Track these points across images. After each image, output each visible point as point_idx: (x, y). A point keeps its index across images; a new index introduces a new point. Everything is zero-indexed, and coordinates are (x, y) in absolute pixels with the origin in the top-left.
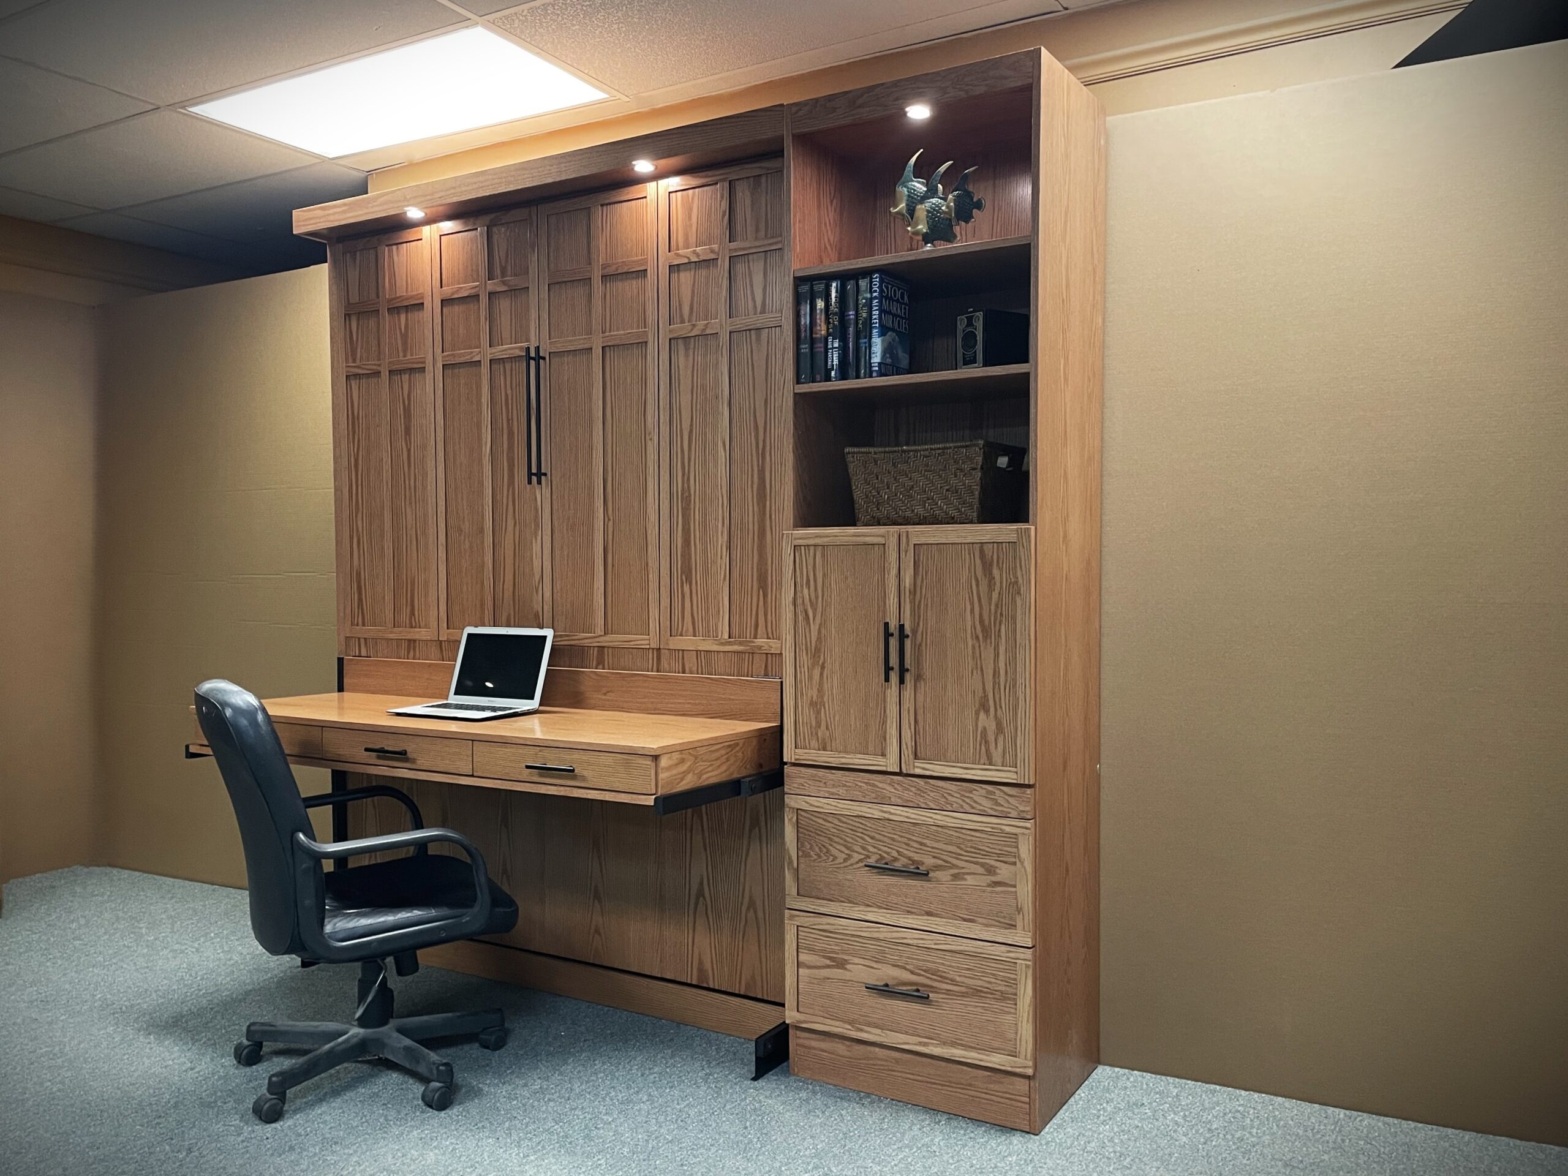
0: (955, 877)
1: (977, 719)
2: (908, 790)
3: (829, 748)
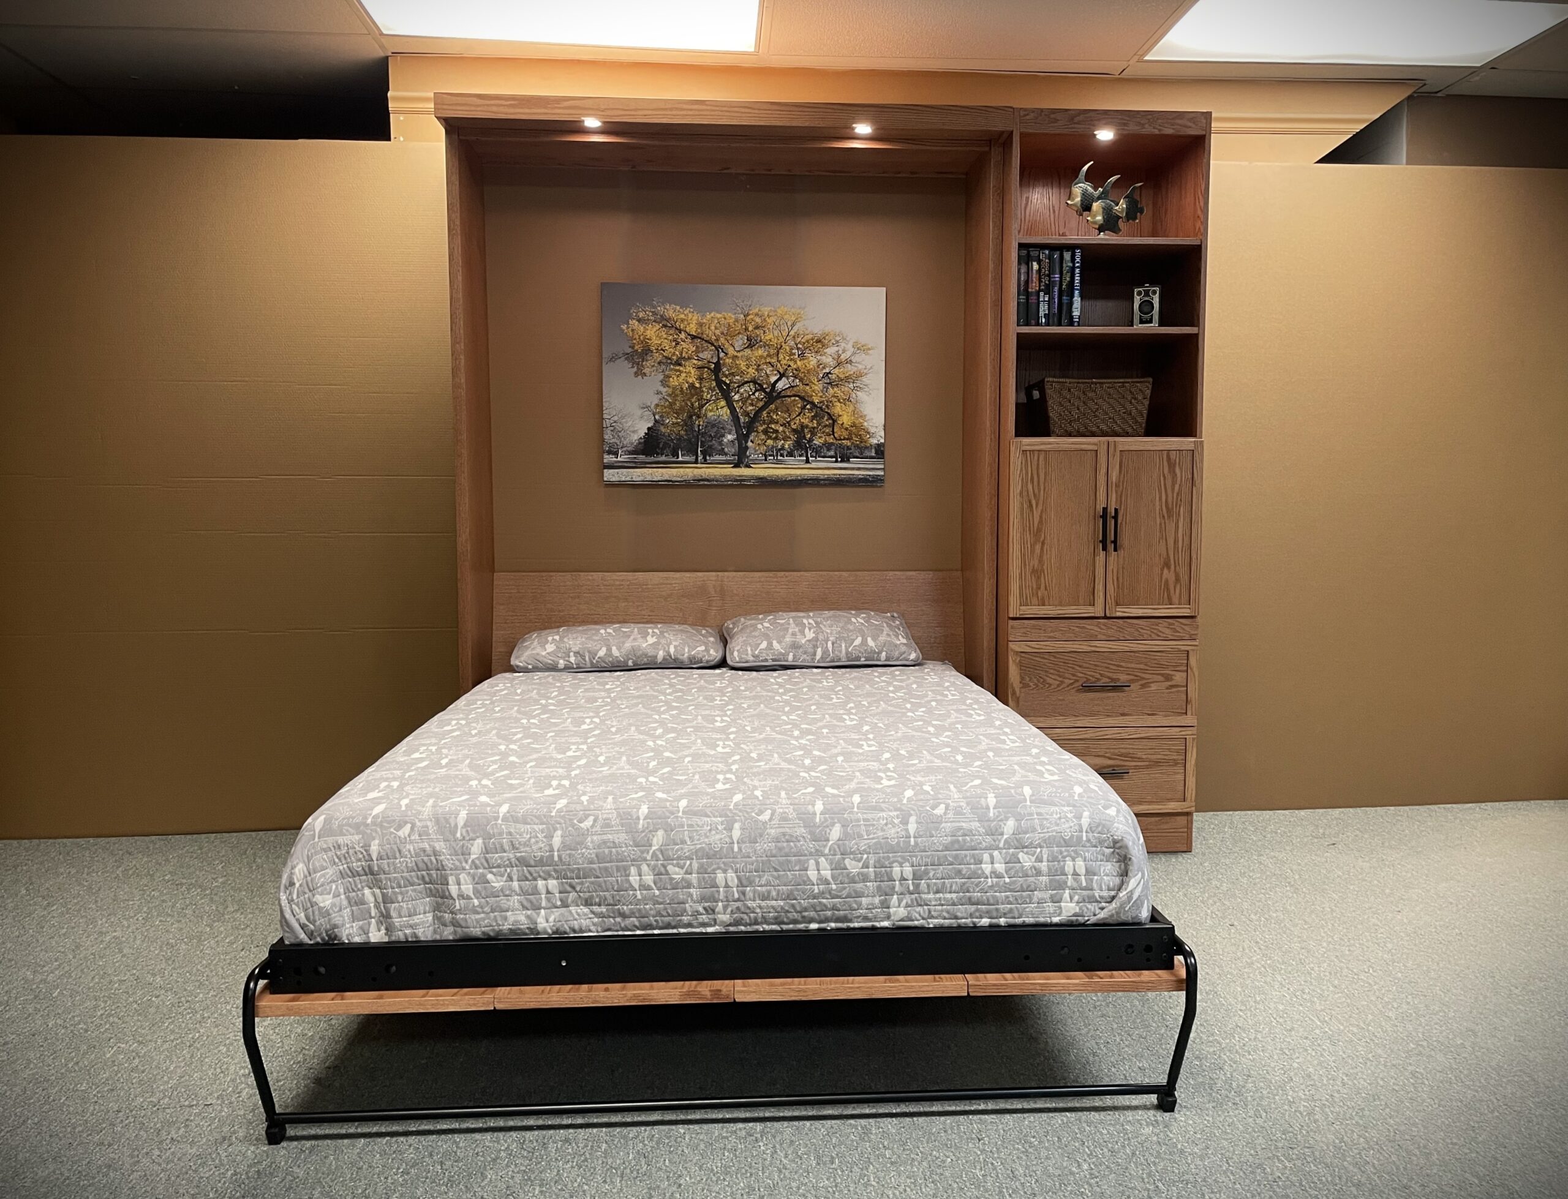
0: (1143, 686)
1: (1162, 574)
2: (1109, 628)
3: (1046, 603)
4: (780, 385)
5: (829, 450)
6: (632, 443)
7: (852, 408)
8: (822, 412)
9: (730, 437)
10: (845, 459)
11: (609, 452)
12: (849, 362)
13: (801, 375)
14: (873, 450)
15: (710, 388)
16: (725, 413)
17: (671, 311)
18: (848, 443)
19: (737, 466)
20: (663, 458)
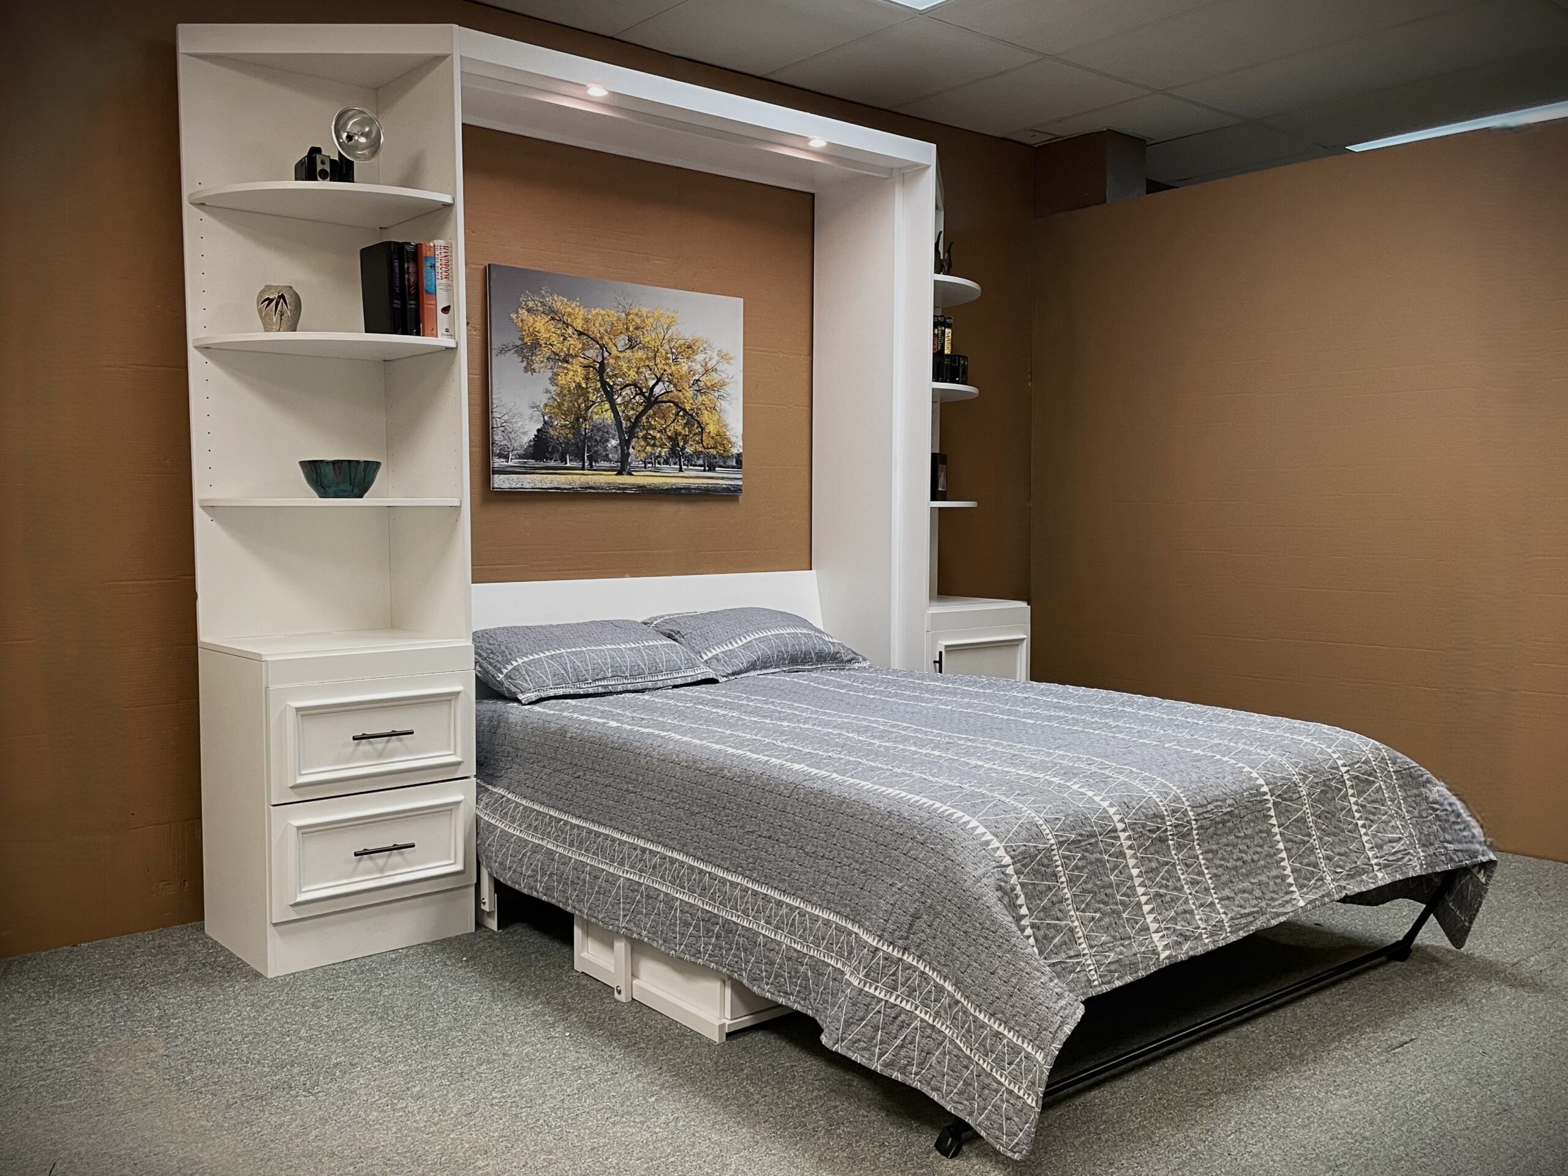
4: (658, 390)
5: (698, 459)
6: (522, 446)
7: (716, 418)
8: (692, 419)
9: (614, 442)
10: (712, 468)
11: (500, 456)
12: (715, 370)
13: (675, 381)
14: (734, 460)
15: (595, 390)
16: (609, 415)
17: (559, 302)
18: (713, 452)
19: (620, 473)
20: (552, 463)
